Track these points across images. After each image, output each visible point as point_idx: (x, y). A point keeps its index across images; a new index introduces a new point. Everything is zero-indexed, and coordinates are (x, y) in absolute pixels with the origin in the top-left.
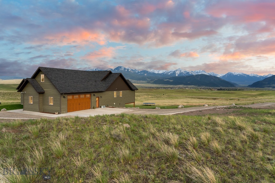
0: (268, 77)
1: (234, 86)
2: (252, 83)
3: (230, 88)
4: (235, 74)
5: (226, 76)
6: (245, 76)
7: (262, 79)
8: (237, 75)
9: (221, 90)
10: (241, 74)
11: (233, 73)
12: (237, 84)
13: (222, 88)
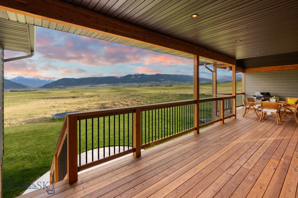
0: (55, 81)
1: (26, 88)
2: (42, 85)
3: (22, 89)
4: (25, 78)
5: (17, 79)
6: (35, 80)
7: (50, 82)
8: (28, 78)
9: (12, 91)
10: (32, 78)
11: (24, 77)
12: (29, 86)
13: (13, 89)
